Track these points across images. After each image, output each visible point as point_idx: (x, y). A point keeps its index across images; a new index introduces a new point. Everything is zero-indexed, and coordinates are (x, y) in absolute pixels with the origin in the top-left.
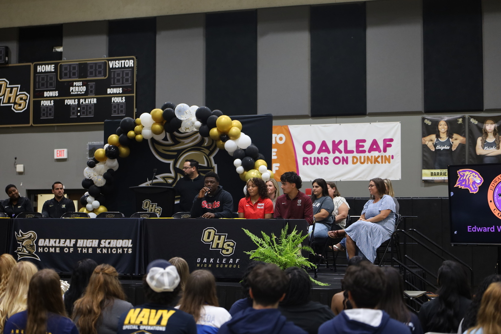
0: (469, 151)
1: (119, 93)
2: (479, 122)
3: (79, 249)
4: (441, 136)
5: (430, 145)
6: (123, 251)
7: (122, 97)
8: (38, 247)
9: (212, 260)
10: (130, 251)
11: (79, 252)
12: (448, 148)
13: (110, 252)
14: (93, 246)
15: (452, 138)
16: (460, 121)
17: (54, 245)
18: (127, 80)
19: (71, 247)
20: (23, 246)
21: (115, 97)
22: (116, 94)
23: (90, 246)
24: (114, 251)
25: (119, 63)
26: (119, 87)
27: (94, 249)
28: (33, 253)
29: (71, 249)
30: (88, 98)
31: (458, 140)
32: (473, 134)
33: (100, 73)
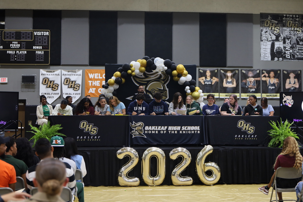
0: (220, 85)
1: (40, 49)
2: (224, 72)
3: (170, 131)
4: (207, 78)
5: (202, 82)
6: (195, 132)
7: (42, 51)
8: (145, 130)
9: (243, 136)
10: (199, 132)
11: (170, 133)
12: (210, 83)
13: (187, 133)
14: (178, 130)
15: (212, 79)
16: (216, 71)
17: (154, 129)
18: (45, 42)
19: (165, 130)
20: (135, 130)
21: (37, 51)
22: (39, 49)
23: (176, 129)
24: (189, 132)
25: (40, 33)
26: (40, 46)
27: (178, 131)
28: (142, 134)
29: (165, 131)
30: (21, 51)
31: (215, 80)
32: (222, 77)
33: (29, 37)
